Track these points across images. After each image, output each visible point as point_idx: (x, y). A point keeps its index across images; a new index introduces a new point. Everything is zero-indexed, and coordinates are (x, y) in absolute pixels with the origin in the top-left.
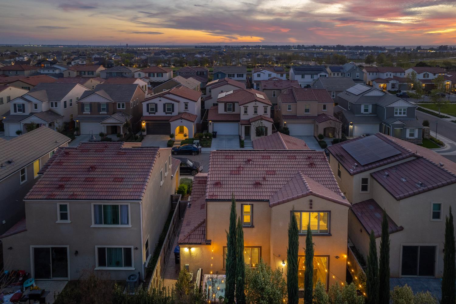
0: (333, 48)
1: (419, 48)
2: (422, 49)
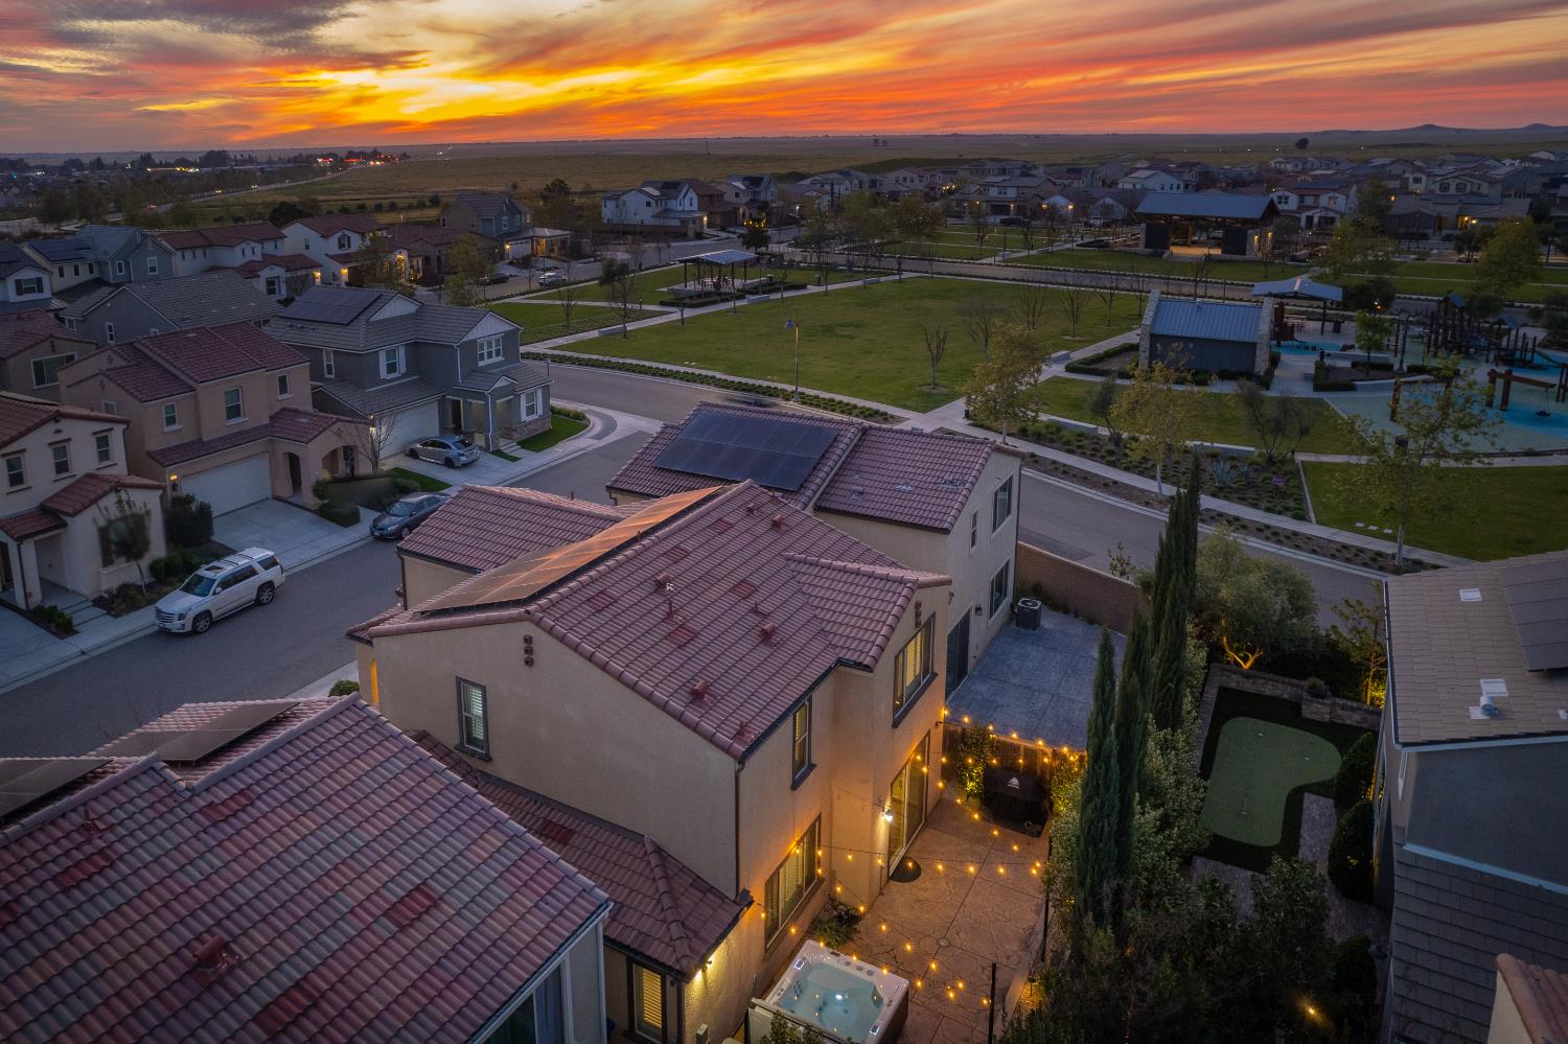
1: (146, 159)
2: (157, 162)
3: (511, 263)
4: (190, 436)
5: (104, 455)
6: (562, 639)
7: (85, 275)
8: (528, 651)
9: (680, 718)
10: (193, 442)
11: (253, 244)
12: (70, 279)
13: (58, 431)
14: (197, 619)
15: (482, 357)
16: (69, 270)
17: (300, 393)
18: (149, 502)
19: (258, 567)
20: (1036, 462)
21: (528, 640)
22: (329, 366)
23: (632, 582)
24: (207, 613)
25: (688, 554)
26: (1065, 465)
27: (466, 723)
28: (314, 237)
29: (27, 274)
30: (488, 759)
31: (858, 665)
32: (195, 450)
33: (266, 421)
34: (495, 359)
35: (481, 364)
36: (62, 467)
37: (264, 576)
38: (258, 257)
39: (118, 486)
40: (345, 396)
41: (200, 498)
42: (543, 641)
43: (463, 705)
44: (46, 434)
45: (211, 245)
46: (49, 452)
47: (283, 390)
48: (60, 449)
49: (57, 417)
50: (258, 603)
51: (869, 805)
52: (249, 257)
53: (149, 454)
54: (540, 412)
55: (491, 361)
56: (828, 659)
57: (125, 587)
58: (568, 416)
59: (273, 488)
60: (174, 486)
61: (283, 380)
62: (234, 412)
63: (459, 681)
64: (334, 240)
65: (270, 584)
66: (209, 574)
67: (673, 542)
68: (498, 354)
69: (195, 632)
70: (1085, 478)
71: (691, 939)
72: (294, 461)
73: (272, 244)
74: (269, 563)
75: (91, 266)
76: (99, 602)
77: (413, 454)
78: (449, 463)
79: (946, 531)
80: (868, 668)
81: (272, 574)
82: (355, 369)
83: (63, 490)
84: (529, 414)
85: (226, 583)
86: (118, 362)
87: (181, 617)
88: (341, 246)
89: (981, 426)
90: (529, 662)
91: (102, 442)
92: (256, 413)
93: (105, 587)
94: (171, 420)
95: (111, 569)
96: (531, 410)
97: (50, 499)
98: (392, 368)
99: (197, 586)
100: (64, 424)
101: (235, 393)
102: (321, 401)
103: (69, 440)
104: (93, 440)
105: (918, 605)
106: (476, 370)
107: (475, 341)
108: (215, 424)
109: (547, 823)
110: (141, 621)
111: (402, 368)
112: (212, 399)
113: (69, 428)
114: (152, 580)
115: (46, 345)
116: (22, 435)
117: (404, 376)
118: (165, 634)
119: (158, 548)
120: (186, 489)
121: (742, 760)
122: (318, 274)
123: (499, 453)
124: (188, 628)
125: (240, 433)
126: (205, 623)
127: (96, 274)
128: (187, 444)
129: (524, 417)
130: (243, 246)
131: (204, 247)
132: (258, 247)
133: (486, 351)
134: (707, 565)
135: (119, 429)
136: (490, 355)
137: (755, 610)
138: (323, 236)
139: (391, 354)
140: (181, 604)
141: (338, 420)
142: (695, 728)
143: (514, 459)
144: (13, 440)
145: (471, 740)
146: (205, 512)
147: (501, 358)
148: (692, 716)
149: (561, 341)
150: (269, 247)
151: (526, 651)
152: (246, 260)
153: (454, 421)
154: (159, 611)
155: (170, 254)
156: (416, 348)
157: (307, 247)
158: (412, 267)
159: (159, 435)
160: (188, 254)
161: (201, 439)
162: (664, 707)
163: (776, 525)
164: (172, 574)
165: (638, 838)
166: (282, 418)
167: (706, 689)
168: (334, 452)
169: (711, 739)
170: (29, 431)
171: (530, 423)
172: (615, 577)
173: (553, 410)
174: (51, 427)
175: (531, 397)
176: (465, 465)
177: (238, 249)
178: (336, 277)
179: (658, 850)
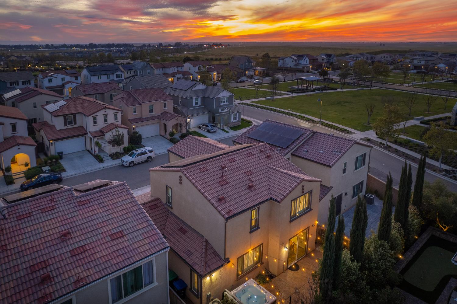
0: (86, 46)
1: (161, 44)
3: (247, 77)
4: (139, 116)
5: (116, 119)
6: (188, 178)
7: (133, 74)
8: (181, 180)
9: (213, 204)
10: (140, 118)
11: (175, 68)
12: (129, 75)
13: (105, 112)
14: (130, 163)
15: (222, 102)
16: (129, 72)
17: (170, 108)
18: (124, 132)
19: (148, 152)
20: (396, 152)
21: (180, 177)
22: (180, 101)
23: (215, 166)
24: (133, 162)
25: (236, 161)
26: (407, 154)
27: (168, 198)
28: (192, 66)
29: (119, 73)
30: (172, 208)
31: (276, 200)
32: (140, 120)
33: (160, 114)
34: (226, 103)
35: (221, 104)
36: (106, 121)
37: (149, 154)
38: (176, 71)
39: (117, 127)
40: (183, 110)
41: (139, 133)
42: (184, 178)
43: (167, 193)
44: (102, 112)
45: (164, 67)
46: (103, 117)
47: (165, 107)
48: (106, 116)
49: (105, 108)
50: (147, 161)
51: (278, 244)
52: (174, 71)
53: (128, 120)
54: (237, 119)
55: (224, 104)
56: (268, 197)
57: (117, 153)
58: (247, 121)
59: (160, 133)
60: (134, 129)
61: (165, 104)
62: (151, 111)
63: (167, 186)
64: (197, 68)
65: (150, 157)
66: (135, 152)
67: (232, 157)
68: (227, 101)
69: (129, 166)
70: (413, 159)
71: (207, 267)
72: (165, 125)
73: (180, 68)
74: (151, 151)
75: (134, 72)
76: (110, 156)
77: (200, 128)
78: (208, 131)
79: (330, 167)
80: (278, 202)
81: (151, 154)
82: (187, 103)
83: (106, 127)
84: (234, 119)
85: (138, 155)
86: (125, 96)
87: (126, 162)
88: (199, 69)
89: (381, 138)
90: (181, 183)
91: (116, 115)
92: (157, 112)
93: (112, 152)
94: (135, 112)
95: (114, 148)
96: (235, 119)
97: (102, 128)
98: (196, 103)
99: (131, 155)
100: (107, 110)
101: (152, 106)
102: (175, 110)
103: (108, 114)
104: (114, 114)
105: (303, 186)
106: (220, 106)
107: (220, 98)
108: (146, 113)
109: (182, 228)
110: (118, 162)
111: (199, 103)
112: (146, 107)
113: (108, 111)
114: (124, 152)
115: (113, 91)
116: (97, 112)
117: (200, 106)
118: (123, 166)
119: (126, 144)
120: (137, 130)
121: (227, 219)
122: (192, 77)
123: (223, 130)
124: (128, 165)
125: (153, 117)
126: (132, 165)
127: (135, 74)
128: (139, 118)
129: (232, 120)
130: (172, 68)
131: (162, 68)
132: (176, 69)
133: (223, 101)
134: (240, 165)
135: (120, 112)
136: (224, 102)
137: (249, 180)
138: (194, 67)
139: (197, 99)
140: (127, 159)
141: (177, 116)
142: (216, 208)
143: (227, 132)
144: (95, 113)
145: (169, 202)
146: (140, 137)
147: (227, 103)
148: (216, 205)
149: (254, 100)
150: (179, 69)
151: (180, 180)
152: (172, 72)
153: (213, 120)
154: (122, 160)
155: (153, 69)
156: (204, 98)
157: (190, 69)
158: (218, 76)
159: (131, 115)
160: (158, 69)
161: (142, 118)
162: (209, 201)
163: (268, 157)
164: (128, 151)
165: (202, 237)
166: (164, 114)
167: (223, 198)
168: (177, 124)
169: (219, 212)
170: (99, 111)
171: (234, 122)
172: (210, 164)
173: (242, 120)
174: (104, 110)
175: (235, 115)
176: (213, 132)
177: (171, 69)
178: (197, 78)
179: (207, 241)
